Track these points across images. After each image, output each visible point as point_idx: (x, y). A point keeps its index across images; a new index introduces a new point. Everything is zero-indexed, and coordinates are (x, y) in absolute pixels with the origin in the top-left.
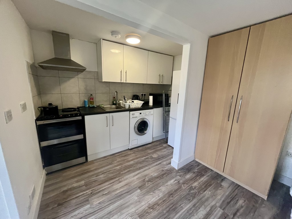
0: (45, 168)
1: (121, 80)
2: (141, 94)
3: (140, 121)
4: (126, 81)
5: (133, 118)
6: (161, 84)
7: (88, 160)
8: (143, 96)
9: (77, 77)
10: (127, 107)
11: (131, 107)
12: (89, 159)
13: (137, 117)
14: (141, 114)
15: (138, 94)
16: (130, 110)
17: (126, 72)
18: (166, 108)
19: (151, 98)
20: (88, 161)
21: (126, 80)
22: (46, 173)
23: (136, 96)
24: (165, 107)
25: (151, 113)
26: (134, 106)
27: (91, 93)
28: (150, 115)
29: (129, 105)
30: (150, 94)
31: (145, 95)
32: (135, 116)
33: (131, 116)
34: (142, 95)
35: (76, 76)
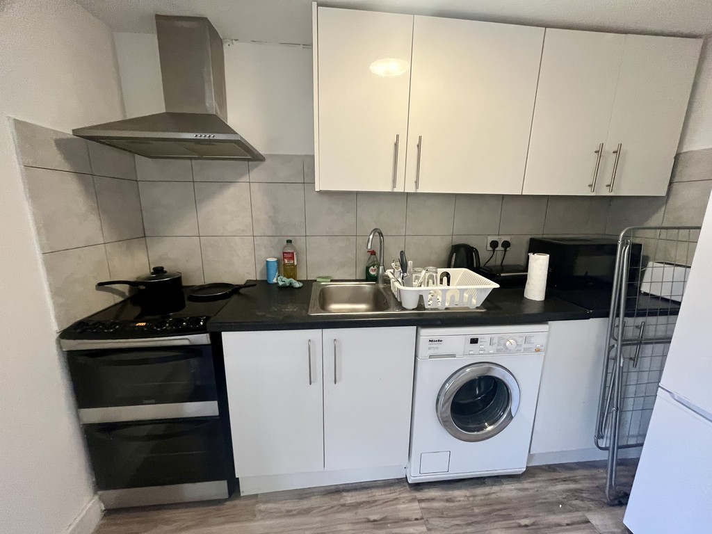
0: (100, 493)
1: (394, 181)
2: (491, 239)
3: (469, 374)
4: (417, 187)
5: (431, 357)
6: (605, 192)
7: (241, 490)
8: (500, 248)
9: (246, 178)
10: (410, 303)
11: (429, 304)
12: (245, 489)
13: (453, 356)
14: (474, 341)
15: (473, 242)
16: (424, 319)
17: (419, 146)
18: (630, 321)
19: (539, 265)
20: (242, 495)
21: (417, 183)
22: (103, 508)
23: (462, 250)
24: (626, 315)
25: (533, 340)
26: (444, 302)
27: (290, 234)
28: (526, 350)
29: (421, 297)
30: (532, 240)
31: (506, 245)
32: (442, 349)
33: (424, 350)
34: (494, 244)
35: (242, 175)
